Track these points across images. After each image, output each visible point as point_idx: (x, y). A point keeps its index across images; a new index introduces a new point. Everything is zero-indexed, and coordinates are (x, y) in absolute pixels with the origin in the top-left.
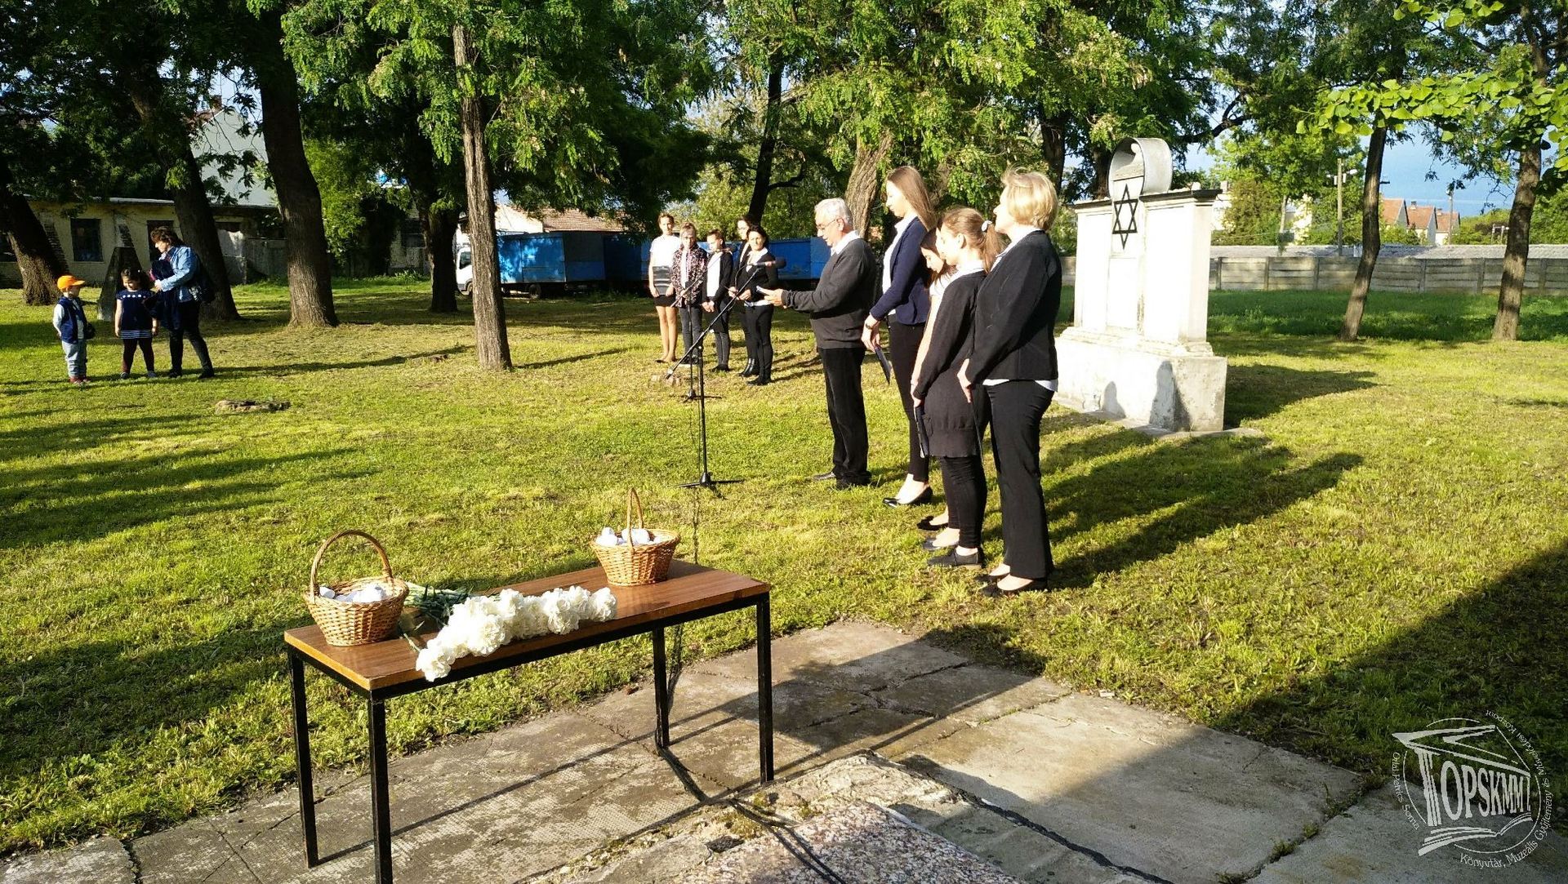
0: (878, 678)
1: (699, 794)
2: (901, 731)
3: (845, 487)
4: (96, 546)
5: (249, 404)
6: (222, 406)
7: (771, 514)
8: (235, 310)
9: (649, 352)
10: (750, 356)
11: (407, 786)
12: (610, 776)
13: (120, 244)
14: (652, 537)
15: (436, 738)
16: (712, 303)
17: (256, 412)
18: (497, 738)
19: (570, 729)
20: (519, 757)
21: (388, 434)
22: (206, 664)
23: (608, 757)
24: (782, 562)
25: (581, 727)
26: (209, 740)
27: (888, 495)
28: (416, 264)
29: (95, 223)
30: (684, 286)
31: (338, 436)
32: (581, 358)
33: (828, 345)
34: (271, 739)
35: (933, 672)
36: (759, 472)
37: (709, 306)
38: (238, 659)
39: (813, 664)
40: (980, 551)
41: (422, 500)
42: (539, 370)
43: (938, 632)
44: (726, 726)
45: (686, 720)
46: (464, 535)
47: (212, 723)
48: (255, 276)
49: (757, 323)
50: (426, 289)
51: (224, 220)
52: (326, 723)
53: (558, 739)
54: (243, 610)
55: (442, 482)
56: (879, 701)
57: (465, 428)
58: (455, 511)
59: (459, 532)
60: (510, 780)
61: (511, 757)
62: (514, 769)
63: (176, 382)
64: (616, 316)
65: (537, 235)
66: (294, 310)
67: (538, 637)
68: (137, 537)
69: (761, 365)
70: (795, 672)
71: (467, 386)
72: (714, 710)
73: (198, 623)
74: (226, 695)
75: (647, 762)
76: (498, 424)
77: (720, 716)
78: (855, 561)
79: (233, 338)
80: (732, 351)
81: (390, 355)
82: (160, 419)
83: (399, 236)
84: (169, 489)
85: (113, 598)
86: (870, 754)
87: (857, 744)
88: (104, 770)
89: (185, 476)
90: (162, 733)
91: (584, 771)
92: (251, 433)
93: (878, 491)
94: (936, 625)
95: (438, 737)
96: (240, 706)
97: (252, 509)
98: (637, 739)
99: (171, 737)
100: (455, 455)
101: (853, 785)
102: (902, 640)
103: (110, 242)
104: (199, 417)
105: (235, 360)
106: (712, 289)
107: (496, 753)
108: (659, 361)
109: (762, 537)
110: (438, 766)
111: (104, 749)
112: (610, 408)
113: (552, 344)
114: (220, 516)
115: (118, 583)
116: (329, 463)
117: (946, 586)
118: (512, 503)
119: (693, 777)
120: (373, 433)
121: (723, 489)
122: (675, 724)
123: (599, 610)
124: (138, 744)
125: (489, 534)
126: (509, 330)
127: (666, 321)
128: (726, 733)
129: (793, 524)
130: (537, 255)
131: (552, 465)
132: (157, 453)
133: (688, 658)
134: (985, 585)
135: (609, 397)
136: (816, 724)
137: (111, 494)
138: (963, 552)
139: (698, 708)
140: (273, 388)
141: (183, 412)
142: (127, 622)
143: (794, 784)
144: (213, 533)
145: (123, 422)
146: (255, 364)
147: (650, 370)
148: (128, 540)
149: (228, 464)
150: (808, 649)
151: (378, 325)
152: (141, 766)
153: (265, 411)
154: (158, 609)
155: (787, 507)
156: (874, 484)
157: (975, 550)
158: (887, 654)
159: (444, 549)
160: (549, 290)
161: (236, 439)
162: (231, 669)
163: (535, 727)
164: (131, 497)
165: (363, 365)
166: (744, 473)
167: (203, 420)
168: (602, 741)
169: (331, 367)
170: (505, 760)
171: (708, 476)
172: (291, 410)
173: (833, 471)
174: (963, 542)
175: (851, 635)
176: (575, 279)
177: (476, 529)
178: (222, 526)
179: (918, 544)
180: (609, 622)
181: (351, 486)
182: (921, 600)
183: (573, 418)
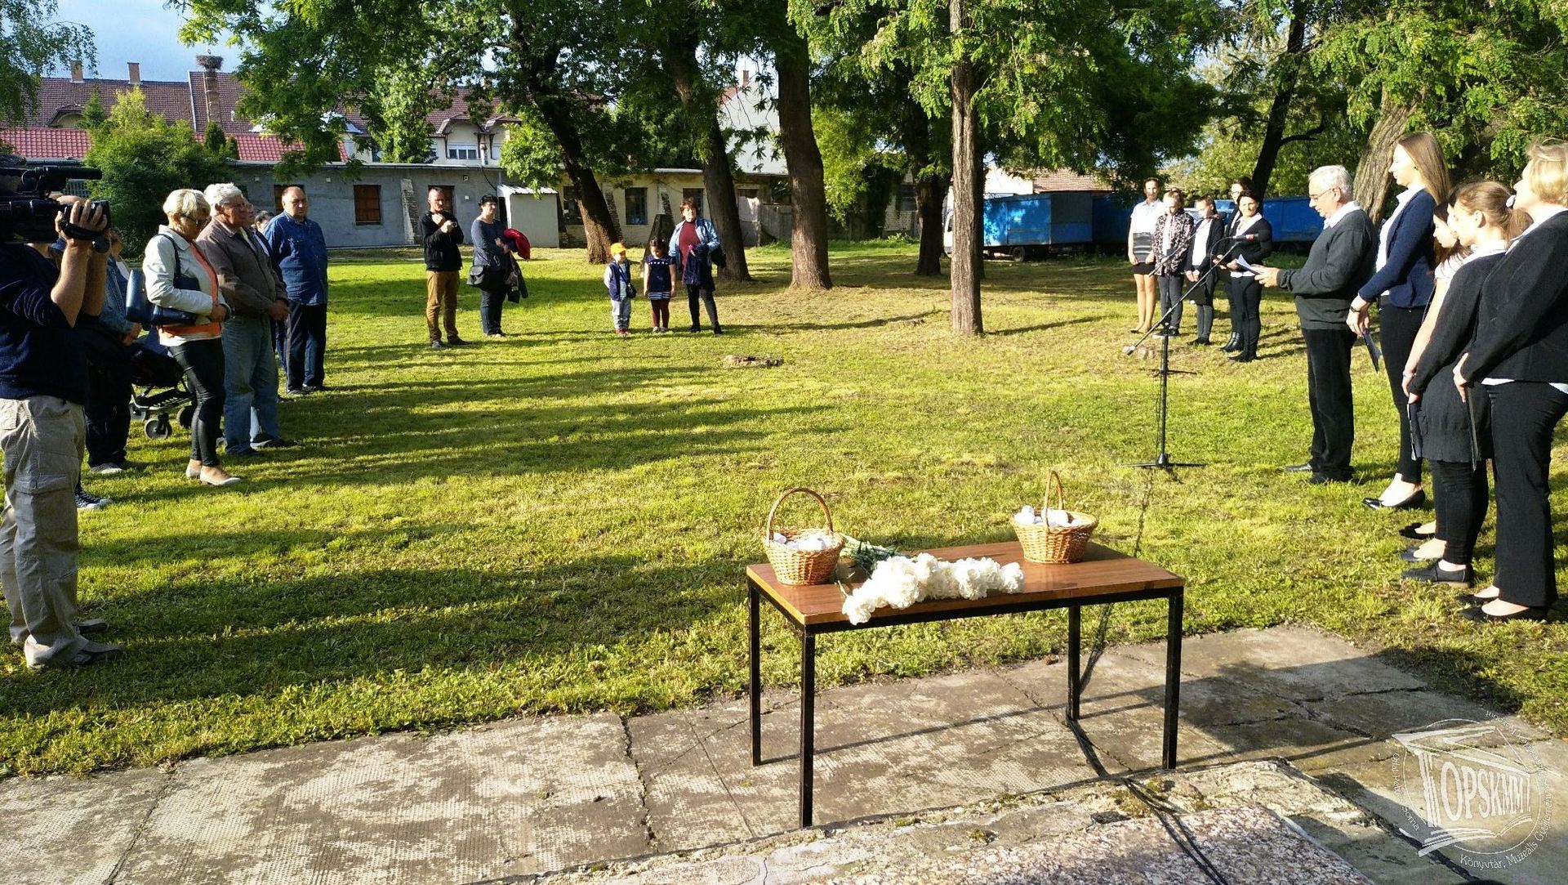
0: (1315, 690)
1: (1099, 769)
2: (1327, 747)
3: (1321, 481)
4: (625, 475)
5: (751, 359)
6: (729, 360)
7: (1229, 503)
8: (747, 271)
9: (1124, 322)
10: (1234, 330)
11: (839, 712)
12: (1017, 737)
13: (662, 212)
14: (1070, 519)
15: (868, 675)
16: (1197, 273)
17: (756, 367)
18: (922, 684)
19: (988, 687)
20: (938, 705)
21: (862, 394)
22: (694, 584)
23: (1019, 720)
24: (1230, 556)
25: (999, 687)
26: (690, 647)
27: (1373, 495)
28: (908, 227)
29: (643, 191)
30: (1165, 253)
31: (820, 393)
32: (1052, 325)
33: (1312, 326)
34: (737, 654)
35: (1382, 692)
36: (1225, 457)
37: (1192, 276)
38: (719, 584)
39: (1245, 664)
40: (1469, 568)
41: (884, 458)
42: (1009, 337)
43: (1397, 650)
44: (1139, 710)
45: (1099, 698)
46: (917, 495)
47: (693, 634)
48: (767, 239)
49: (1244, 294)
50: (913, 252)
51: (744, 187)
52: (781, 647)
53: (974, 695)
54: (726, 541)
55: (903, 442)
56: (1311, 713)
57: (931, 391)
58: (911, 471)
59: (912, 491)
60: (927, 723)
61: (930, 704)
62: (932, 714)
63: (696, 337)
64: (1096, 282)
65: (1026, 197)
66: (795, 273)
67: (949, 599)
68: (653, 472)
69: (1246, 338)
70: (1223, 669)
71: (938, 351)
72: (1131, 693)
73: (692, 548)
74: (707, 612)
75: (1054, 731)
76: (962, 389)
77: (1136, 700)
78: (1315, 563)
79: (743, 298)
80: (1216, 321)
81: (874, 317)
82: (681, 370)
83: (894, 200)
84: (682, 431)
85: (633, 520)
86: (1283, 763)
87: (1275, 751)
88: (613, 660)
89: (695, 421)
90: (657, 635)
91: (994, 727)
92: (749, 387)
93: (1361, 490)
94: (1396, 643)
95: (871, 674)
96: (716, 623)
97: (743, 455)
98: (1049, 708)
99: (663, 640)
100: (919, 417)
101: (1256, 788)
102: (1353, 654)
103: (655, 209)
104: (710, 369)
105: (743, 319)
106: (1199, 256)
107: (919, 697)
108: (1134, 332)
109: (1214, 527)
110: (867, 700)
111: (615, 642)
112: (1073, 380)
113: (1024, 311)
114: (718, 458)
115: (637, 508)
116: (809, 418)
117: (1418, 603)
118: (964, 468)
119: (1097, 752)
120: (850, 393)
121: (1181, 472)
122: (1088, 701)
123: (1006, 583)
124: (639, 642)
125: (940, 496)
126: (982, 294)
127: (1144, 290)
128: (1139, 717)
129: (1252, 516)
130: (1024, 218)
131: (1007, 433)
132: (675, 399)
133: (1111, 639)
134: (1468, 606)
135: (1076, 368)
136: (1235, 724)
137: (639, 433)
138: (1446, 567)
139: (1114, 688)
140: (769, 345)
141: (698, 364)
142: (640, 541)
143: (1193, 778)
144: (711, 472)
145: (652, 370)
146: (759, 322)
147: (1122, 341)
148: (647, 473)
149: (728, 413)
150: (1241, 648)
151: (866, 288)
152: (639, 661)
153: (763, 366)
154: (664, 533)
155: (1250, 497)
156: (1356, 481)
157: (1463, 567)
158: (1331, 666)
159: (898, 506)
160: (1033, 253)
161: (737, 390)
162: (713, 591)
163: (956, 681)
164: (653, 435)
165: (848, 326)
166: (1208, 457)
167: (713, 372)
168: (1015, 703)
169: (821, 327)
170: (926, 706)
171: (1166, 458)
172: (784, 366)
173: (1311, 462)
174: (1449, 556)
175: (1294, 640)
176: (1061, 241)
177: (929, 489)
178: (719, 467)
179: (1396, 552)
180: (1016, 594)
181: (825, 441)
182: (1383, 614)
183: (1035, 388)
